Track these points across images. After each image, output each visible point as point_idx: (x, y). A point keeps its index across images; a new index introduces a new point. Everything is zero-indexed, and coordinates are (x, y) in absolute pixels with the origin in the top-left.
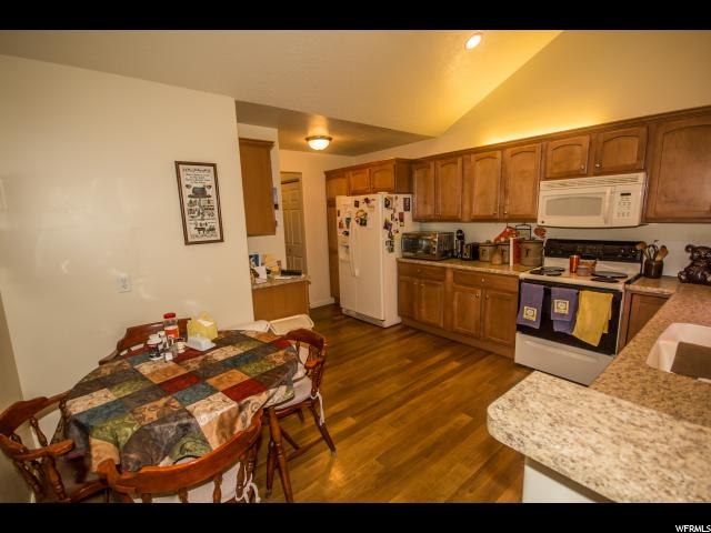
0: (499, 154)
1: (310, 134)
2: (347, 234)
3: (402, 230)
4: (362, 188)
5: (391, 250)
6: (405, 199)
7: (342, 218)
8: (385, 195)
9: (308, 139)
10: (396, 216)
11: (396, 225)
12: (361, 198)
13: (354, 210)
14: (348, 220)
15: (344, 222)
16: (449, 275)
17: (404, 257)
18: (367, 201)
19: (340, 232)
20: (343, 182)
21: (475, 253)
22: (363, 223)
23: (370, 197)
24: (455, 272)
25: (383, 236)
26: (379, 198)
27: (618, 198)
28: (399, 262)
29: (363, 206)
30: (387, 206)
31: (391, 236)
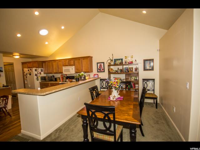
0: (57, 61)
1: (14, 55)
2: (26, 77)
3: (41, 76)
4: (31, 67)
5: (38, 80)
6: (41, 69)
7: (25, 73)
8: (35, 68)
9: (13, 56)
10: (39, 73)
11: (38, 75)
12: (29, 69)
13: (28, 72)
14: (27, 74)
15: (26, 74)
16: (50, 84)
17: (42, 82)
18: (31, 70)
19: (25, 77)
20: (26, 65)
21: (56, 80)
22: (30, 74)
23: (31, 69)
24: (51, 83)
25: (35, 77)
26: (34, 69)
27: (72, 70)
28: (40, 83)
29: (30, 71)
30: (35, 71)
31: (37, 77)
